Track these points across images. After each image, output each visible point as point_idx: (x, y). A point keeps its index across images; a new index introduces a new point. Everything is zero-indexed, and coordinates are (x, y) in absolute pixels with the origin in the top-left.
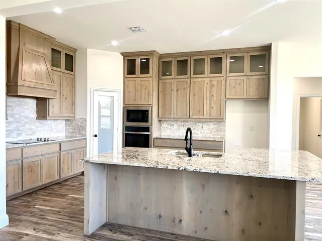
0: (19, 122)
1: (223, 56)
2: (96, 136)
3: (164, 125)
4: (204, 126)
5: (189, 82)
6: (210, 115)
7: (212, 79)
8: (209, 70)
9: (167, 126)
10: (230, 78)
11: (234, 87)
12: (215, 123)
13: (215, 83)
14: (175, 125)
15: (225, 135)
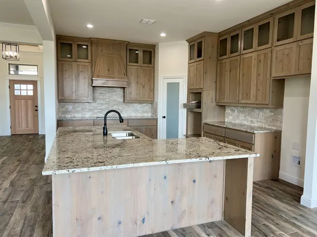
0: (109, 104)
1: (271, 20)
2: (164, 117)
3: (228, 111)
4: (261, 113)
5: (239, 61)
6: (256, 100)
7: (259, 53)
8: (257, 42)
9: (230, 112)
10: (277, 48)
11: (282, 60)
12: (272, 110)
13: (262, 57)
14: (236, 111)
15: (281, 127)
